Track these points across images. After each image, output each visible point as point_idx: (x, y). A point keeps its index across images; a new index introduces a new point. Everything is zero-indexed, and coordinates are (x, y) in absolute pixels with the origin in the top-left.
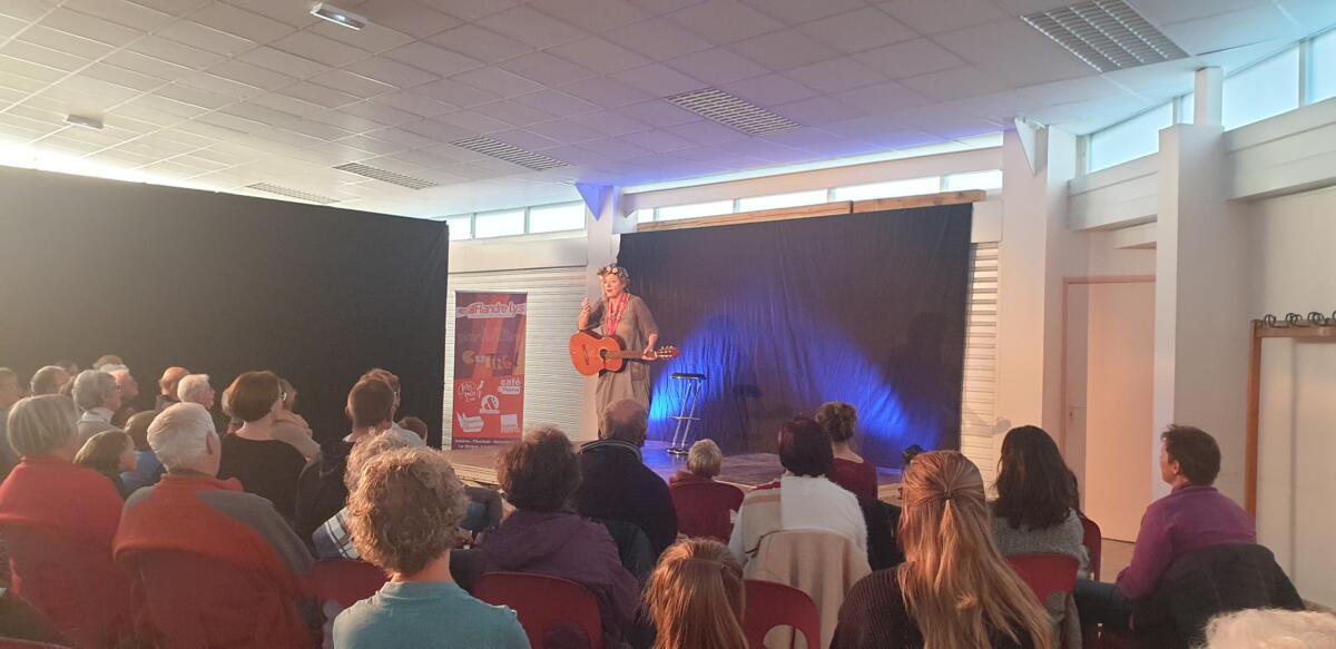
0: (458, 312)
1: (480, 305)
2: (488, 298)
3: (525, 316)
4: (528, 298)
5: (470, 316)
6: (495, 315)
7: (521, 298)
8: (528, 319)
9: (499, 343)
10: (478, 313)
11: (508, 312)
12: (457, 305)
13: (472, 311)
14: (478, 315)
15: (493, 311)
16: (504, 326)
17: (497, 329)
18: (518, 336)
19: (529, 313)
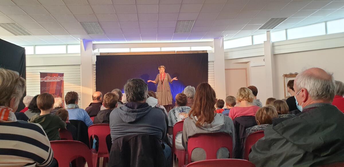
0: (42, 80)
1: (49, 77)
2: (52, 75)
3: (63, 81)
4: (64, 75)
5: (45, 81)
6: (54, 81)
7: (62, 75)
8: (64, 82)
9: (56, 89)
10: (48, 80)
11: (58, 80)
12: (41, 77)
13: (46, 79)
14: (48, 81)
15: (53, 79)
16: (57, 84)
17: (55, 86)
18: (62, 87)
19: (64, 80)
